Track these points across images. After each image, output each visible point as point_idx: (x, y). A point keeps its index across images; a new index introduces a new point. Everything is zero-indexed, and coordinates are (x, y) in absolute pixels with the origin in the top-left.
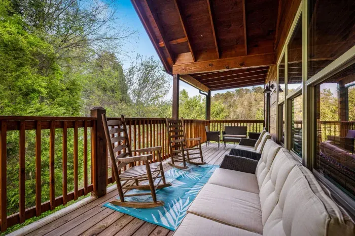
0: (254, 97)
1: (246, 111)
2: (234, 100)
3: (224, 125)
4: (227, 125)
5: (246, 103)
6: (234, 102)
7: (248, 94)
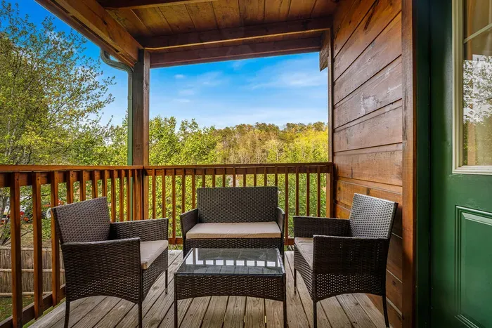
0: (258, 135)
1: (249, 152)
2: (235, 139)
3: (198, 185)
4: (209, 184)
5: (249, 142)
6: (235, 142)
7: (251, 132)
